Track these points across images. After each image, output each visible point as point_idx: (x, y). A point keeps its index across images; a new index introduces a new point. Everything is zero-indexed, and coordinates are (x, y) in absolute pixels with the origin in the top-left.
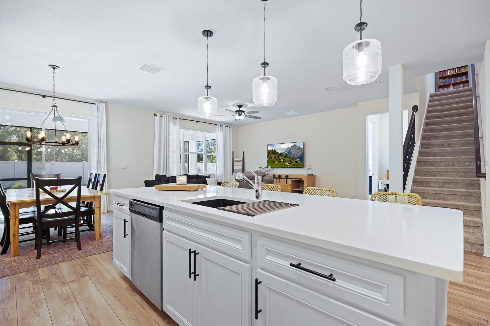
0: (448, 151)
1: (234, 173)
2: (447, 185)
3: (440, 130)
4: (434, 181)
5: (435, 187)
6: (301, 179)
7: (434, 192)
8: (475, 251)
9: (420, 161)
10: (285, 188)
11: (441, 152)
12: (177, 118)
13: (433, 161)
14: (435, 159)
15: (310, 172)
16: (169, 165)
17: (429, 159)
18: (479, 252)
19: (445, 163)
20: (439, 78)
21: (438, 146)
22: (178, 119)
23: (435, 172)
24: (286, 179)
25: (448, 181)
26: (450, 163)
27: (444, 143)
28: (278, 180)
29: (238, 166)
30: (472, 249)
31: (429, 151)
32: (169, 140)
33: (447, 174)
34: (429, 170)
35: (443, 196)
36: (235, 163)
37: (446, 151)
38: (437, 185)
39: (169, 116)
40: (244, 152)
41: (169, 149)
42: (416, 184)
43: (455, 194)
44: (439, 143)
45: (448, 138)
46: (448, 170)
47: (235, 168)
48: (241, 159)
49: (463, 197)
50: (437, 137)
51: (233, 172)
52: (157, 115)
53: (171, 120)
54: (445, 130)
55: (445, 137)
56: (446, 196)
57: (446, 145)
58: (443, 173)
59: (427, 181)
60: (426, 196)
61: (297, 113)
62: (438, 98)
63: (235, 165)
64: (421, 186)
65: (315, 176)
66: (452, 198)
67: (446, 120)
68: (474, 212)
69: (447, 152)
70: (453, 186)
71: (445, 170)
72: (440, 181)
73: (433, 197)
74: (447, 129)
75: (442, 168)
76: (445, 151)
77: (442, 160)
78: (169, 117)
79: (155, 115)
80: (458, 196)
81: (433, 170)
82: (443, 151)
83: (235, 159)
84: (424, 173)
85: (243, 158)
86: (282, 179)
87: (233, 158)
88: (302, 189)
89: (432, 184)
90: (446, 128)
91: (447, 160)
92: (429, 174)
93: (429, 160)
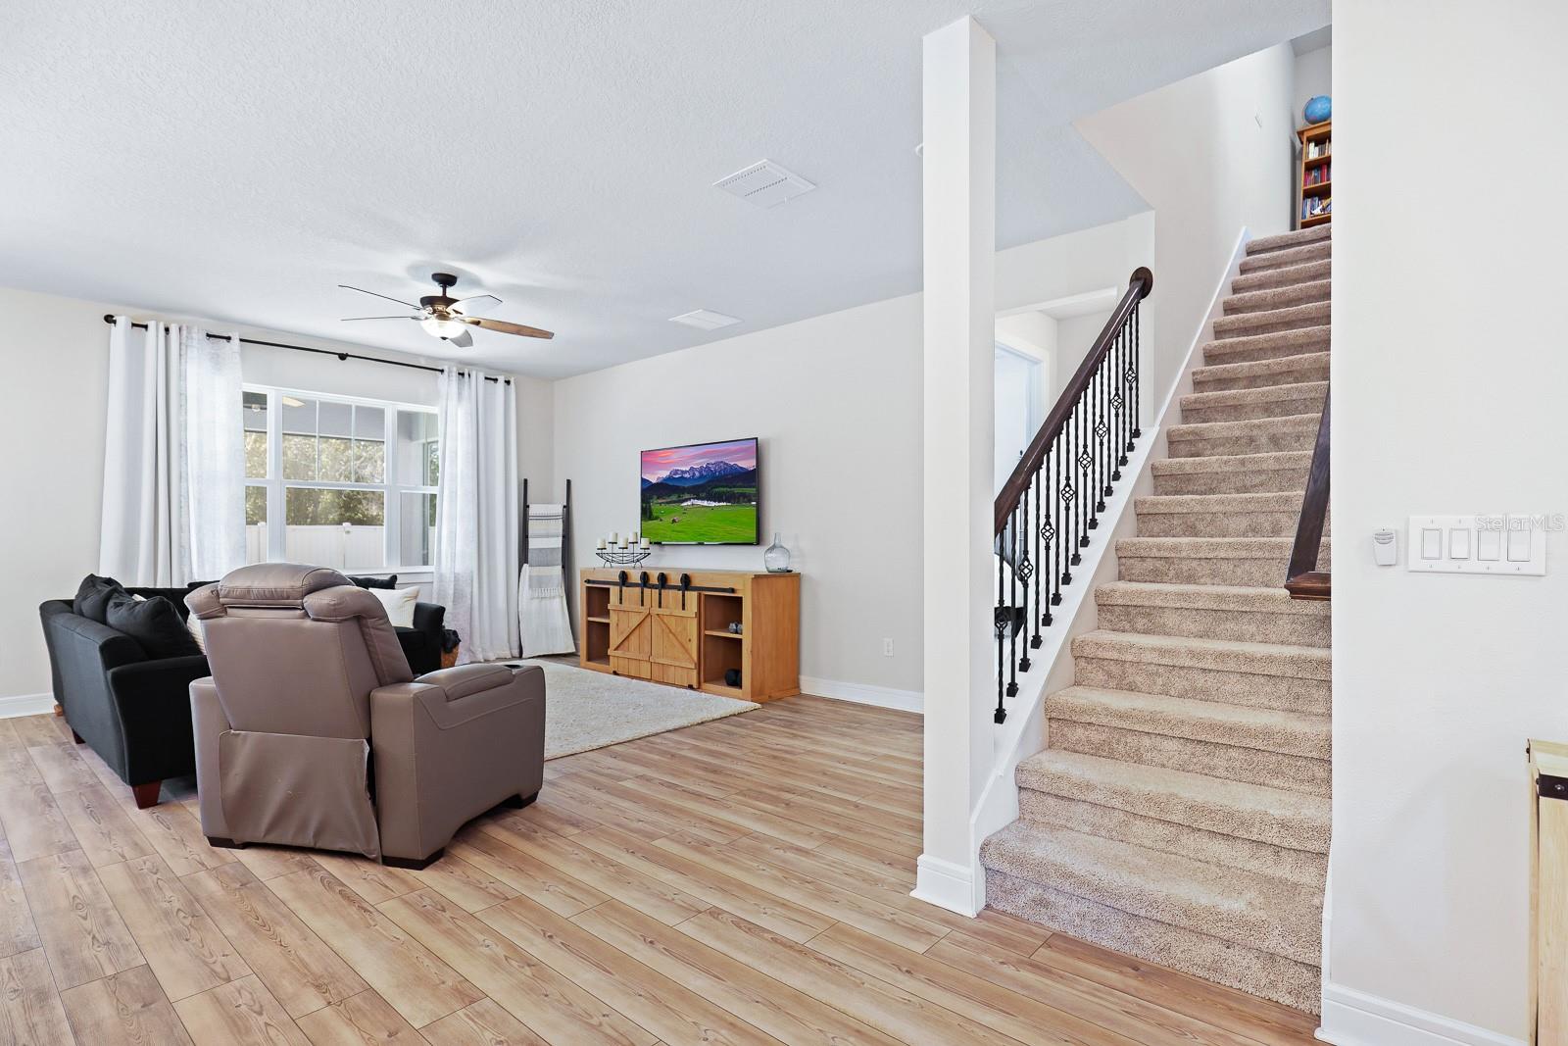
0: (1264, 466)
1: (525, 565)
2: (1230, 625)
3: (1253, 380)
4: (1178, 605)
5: (1180, 634)
6: (733, 590)
7: (1164, 661)
8: (1288, 1000)
9: (1145, 511)
10: (678, 630)
11: (1236, 474)
12: (228, 339)
13: (1195, 510)
14: (1201, 502)
15: (778, 562)
16: (184, 535)
17: (1180, 504)
18: (1302, 1007)
19: (1243, 523)
20: (1305, 191)
21: (1234, 443)
22: (235, 341)
23: (1194, 564)
24: (681, 592)
25: (1232, 606)
26: (1262, 518)
27: (1255, 432)
28: (656, 592)
29: (546, 539)
30: (1273, 984)
31: (1188, 469)
32: (183, 427)
33: (1239, 571)
34: (1166, 554)
35: (1201, 681)
36: (533, 527)
37: (1255, 467)
38: (1189, 625)
39: (184, 328)
40: (569, 482)
41: (180, 466)
42: (1109, 616)
43: (1251, 671)
44: (1237, 433)
45: (1278, 410)
46: (1244, 554)
47: (533, 544)
48: (558, 509)
49: (1283, 687)
50: (1235, 410)
51: (524, 557)
52: (115, 322)
53: (195, 343)
54: (1274, 378)
55: (1268, 409)
56: (1210, 681)
57: (1264, 440)
58: (1224, 566)
59: (1147, 603)
60: (1131, 679)
61: (727, 321)
62: (1274, 258)
63: (531, 532)
64: (1127, 626)
65: (798, 575)
66: (1238, 688)
67: (1284, 338)
68: (1316, 768)
69: (1260, 472)
70: (1253, 628)
71: (1231, 554)
72: (1199, 605)
73: (1160, 681)
74: (1281, 373)
75: (1218, 544)
76: (1250, 467)
77: (1229, 508)
78: (184, 332)
79: (109, 319)
80: (1262, 680)
81: (1184, 554)
82: (1242, 469)
83: (533, 510)
84: (1149, 564)
85: (567, 508)
86: (670, 591)
87: (526, 507)
88: (737, 633)
89: (1171, 620)
90: (1277, 369)
91: (1251, 507)
92: (1172, 573)
93: (1179, 509)
